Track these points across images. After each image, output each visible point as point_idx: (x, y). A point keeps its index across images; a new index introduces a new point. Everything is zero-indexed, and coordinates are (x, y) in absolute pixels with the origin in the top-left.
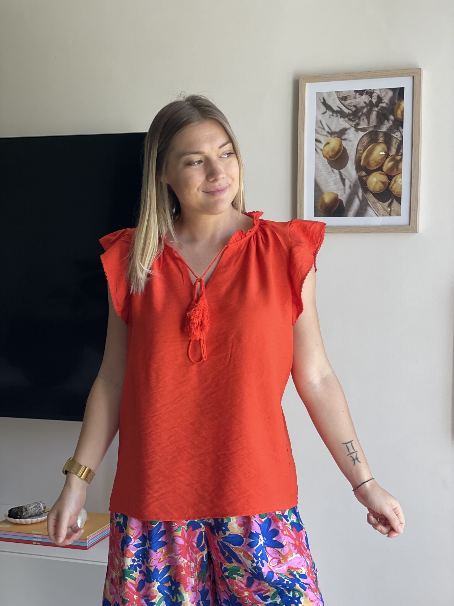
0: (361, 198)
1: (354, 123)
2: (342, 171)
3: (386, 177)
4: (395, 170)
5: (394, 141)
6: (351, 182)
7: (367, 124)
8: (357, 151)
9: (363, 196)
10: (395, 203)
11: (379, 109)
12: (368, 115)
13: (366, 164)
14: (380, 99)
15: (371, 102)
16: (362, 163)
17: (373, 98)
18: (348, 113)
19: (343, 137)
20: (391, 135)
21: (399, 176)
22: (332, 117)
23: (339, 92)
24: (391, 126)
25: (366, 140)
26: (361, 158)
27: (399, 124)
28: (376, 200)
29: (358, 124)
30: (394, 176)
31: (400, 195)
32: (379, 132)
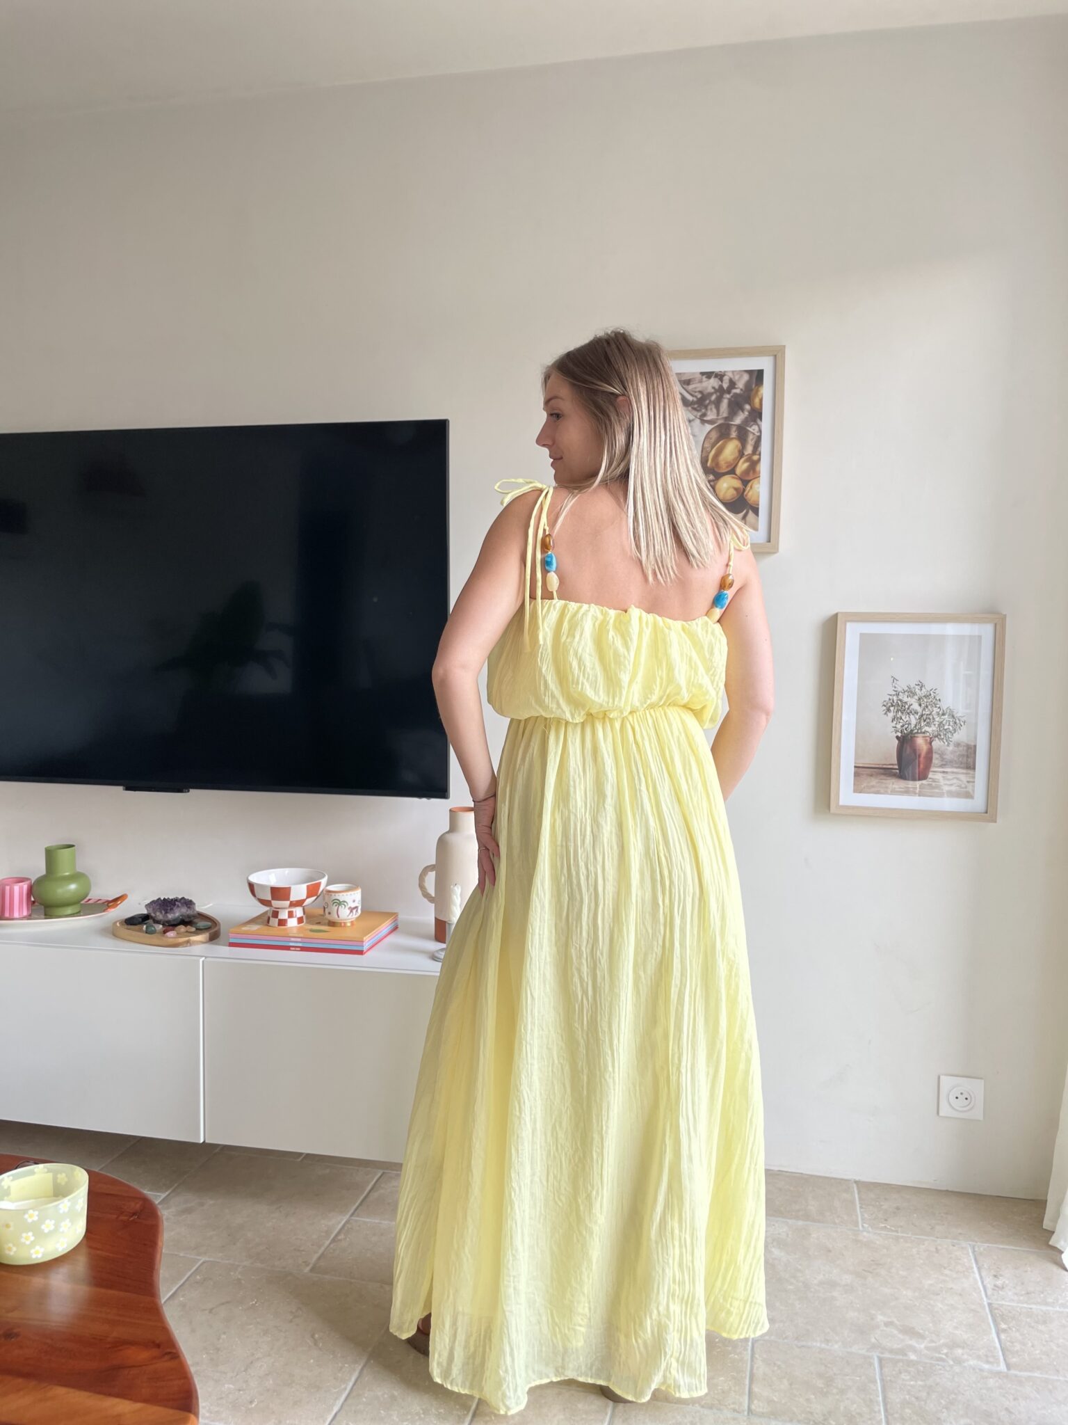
1: (699, 414)
3: (740, 482)
4: (751, 472)
5: (751, 437)
7: (716, 415)
8: (704, 449)
10: (751, 514)
11: (732, 397)
12: (717, 404)
13: (714, 465)
14: (732, 384)
15: (721, 387)
16: (709, 464)
17: (724, 382)
18: (693, 400)
20: (745, 429)
21: (755, 481)
23: (680, 374)
24: (746, 418)
25: (714, 435)
26: (708, 457)
27: (756, 415)
29: (704, 415)
30: (749, 481)
31: (758, 505)
32: (732, 425)
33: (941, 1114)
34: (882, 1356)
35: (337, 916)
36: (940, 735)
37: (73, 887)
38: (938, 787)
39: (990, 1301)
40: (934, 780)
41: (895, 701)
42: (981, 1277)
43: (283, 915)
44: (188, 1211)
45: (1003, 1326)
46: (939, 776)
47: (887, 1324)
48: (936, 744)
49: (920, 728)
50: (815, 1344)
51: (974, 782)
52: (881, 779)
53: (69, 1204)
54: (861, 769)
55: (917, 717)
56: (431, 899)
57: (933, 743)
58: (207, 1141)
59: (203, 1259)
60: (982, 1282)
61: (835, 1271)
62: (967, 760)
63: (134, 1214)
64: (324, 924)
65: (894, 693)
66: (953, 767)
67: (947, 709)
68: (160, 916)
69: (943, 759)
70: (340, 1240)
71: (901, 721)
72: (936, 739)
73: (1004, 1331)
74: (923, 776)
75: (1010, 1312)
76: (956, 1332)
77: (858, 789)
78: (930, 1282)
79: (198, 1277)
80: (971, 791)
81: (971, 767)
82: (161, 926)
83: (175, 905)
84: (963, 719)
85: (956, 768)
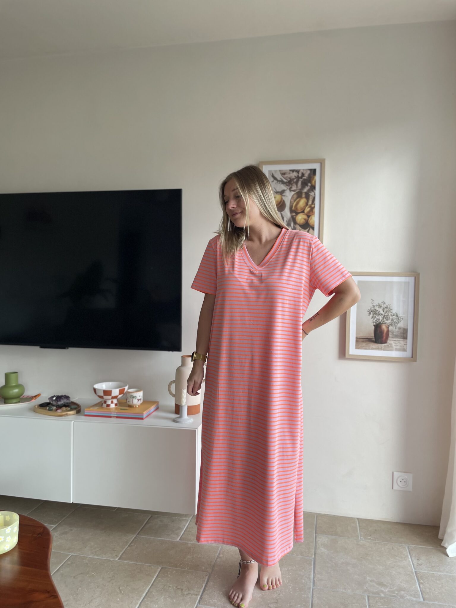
0: (292, 227)
1: (289, 187)
2: (282, 213)
3: (306, 216)
4: (311, 212)
5: (311, 197)
6: (287, 219)
7: (296, 188)
8: (291, 202)
9: (294, 226)
10: (311, 230)
11: (303, 180)
12: (297, 183)
13: (295, 209)
14: (303, 175)
15: (298, 176)
16: (293, 208)
17: (299, 174)
18: (286, 181)
19: (283, 194)
20: (309, 194)
21: (313, 216)
22: (277, 184)
23: (281, 170)
24: (309, 189)
25: (295, 196)
26: (293, 206)
27: (313, 188)
28: (301, 228)
29: (291, 188)
30: (310, 216)
31: (314, 226)
32: (302, 192)
33: (394, 488)
34: (368, 595)
35: (132, 403)
36: (392, 324)
37: (16, 391)
38: (392, 347)
39: (415, 571)
40: (390, 344)
41: (373, 310)
42: (412, 560)
43: (109, 402)
44: (65, 533)
45: (422, 581)
46: (392, 342)
47: (371, 581)
48: (391, 328)
49: (384, 321)
50: (340, 590)
51: (407, 344)
52: (368, 343)
53: (11, 529)
54: (358, 339)
55: (382, 316)
56: (174, 396)
57: (389, 328)
58: (74, 502)
59: (71, 554)
60: (412, 562)
61: (349, 558)
62: (404, 335)
63: (39, 534)
64: (126, 406)
65: (372, 306)
66: (398, 338)
67: (395, 313)
68: (54, 403)
69: (393, 334)
70: (132, 546)
71: (376, 318)
72: (391, 326)
73: (422, 583)
74: (386, 342)
75: (424, 575)
76: (401, 584)
77: (357, 347)
78: (390, 562)
79: (69, 562)
80: (405, 348)
81: (405, 338)
82: (55, 408)
83: (61, 398)
84: (402, 318)
85: (399, 338)
